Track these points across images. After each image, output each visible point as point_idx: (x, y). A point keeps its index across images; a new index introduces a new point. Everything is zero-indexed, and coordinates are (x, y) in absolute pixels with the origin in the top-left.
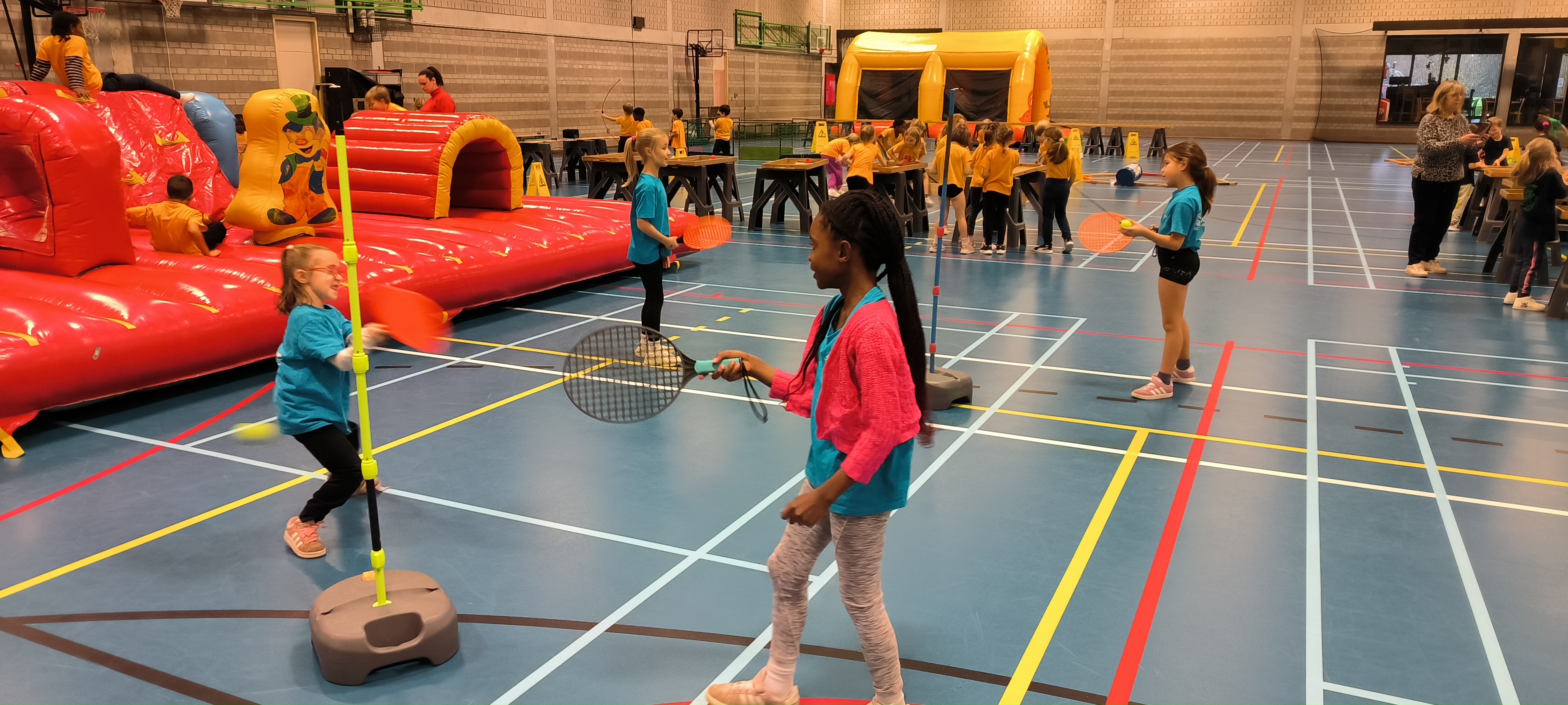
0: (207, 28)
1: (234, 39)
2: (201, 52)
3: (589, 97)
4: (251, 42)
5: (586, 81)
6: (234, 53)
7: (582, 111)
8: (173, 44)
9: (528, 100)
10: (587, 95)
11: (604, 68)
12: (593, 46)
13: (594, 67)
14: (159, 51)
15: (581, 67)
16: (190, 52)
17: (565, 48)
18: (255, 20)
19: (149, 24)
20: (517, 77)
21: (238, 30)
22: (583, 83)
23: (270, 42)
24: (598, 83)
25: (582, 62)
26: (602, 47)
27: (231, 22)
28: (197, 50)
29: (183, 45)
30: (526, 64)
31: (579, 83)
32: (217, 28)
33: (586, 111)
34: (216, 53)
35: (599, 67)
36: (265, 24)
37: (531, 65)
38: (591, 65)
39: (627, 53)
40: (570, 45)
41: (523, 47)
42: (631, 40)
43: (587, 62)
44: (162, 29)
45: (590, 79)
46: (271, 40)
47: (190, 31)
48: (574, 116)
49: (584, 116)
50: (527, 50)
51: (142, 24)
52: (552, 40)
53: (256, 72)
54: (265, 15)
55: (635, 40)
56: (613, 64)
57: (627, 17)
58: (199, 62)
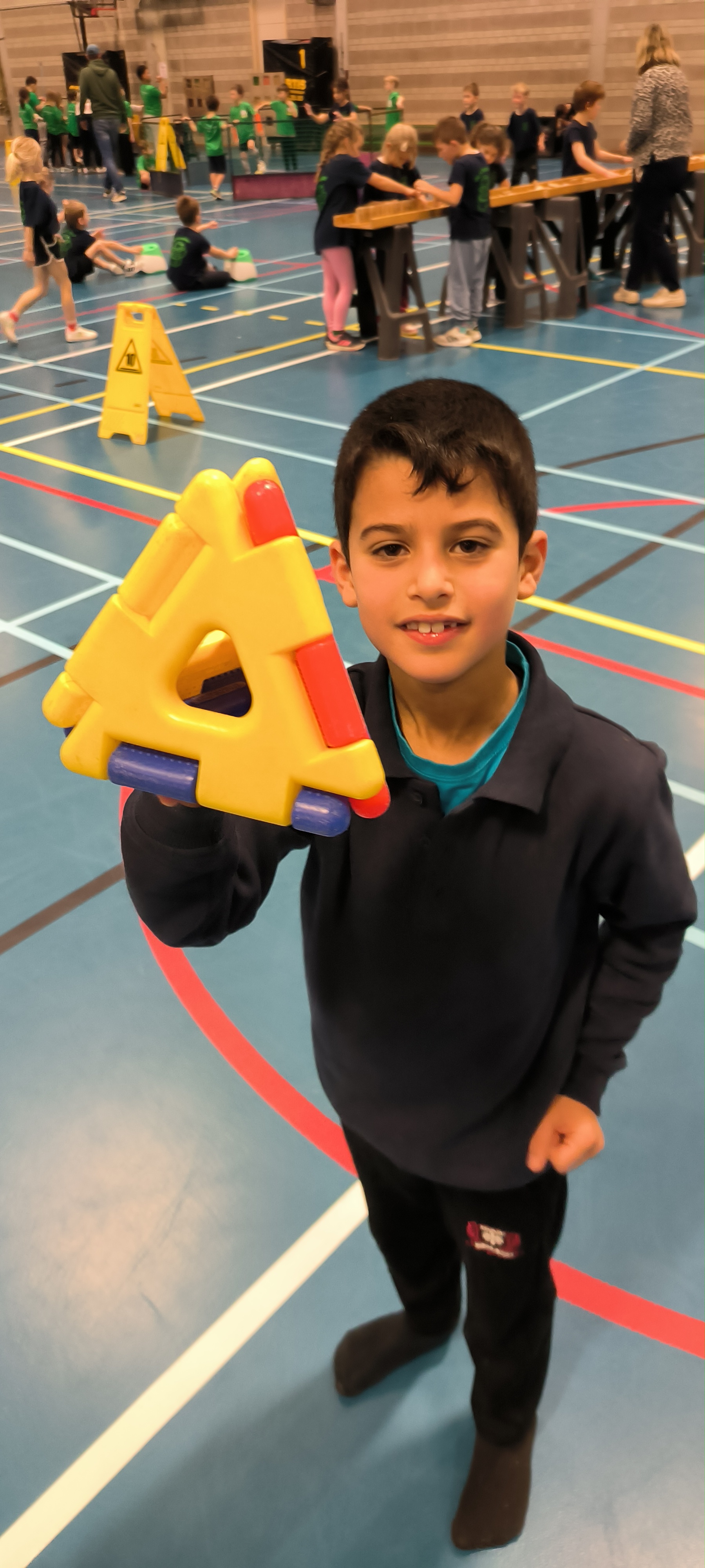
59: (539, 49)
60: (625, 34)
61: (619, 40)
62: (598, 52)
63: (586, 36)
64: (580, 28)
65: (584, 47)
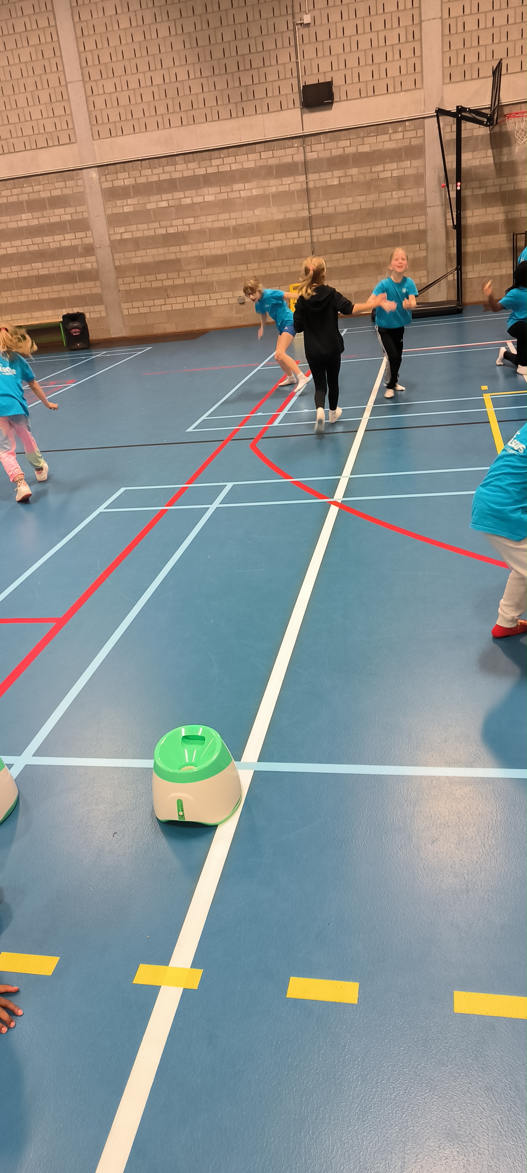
3: (186, 251)
5: (177, 226)
7: (176, 275)
9: (53, 271)
10: (184, 248)
11: (224, 196)
12: (191, 165)
13: (199, 199)
15: (164, 204)
17: (124, 179)
20: (29, 241)
22: (171, 230)
24: (209, 225)
25: (165, 196)
26: (215, 162)
30: (43, 221)
31: (163, 231)
33: (181, 274)
35: (209, 198)
37: (53, 220)
38: (187, 198)
39: (288, 160)
40: (136, 173)
41: (33, 196)
42: (299, 132)
43: (180, 195)
45: (191, 220)
48: (155, 284)
49: (179, 282)
50: (44, 199)
52: (94, 174)
55: (308, 130)
56: (248, 186)
57: (286, 89)
59: (42, 256)
60: (126, 236)
61: (123, 241)
62: (104, 253)
63: (87, 241)
64: (79, 235)
65: (89, 250)
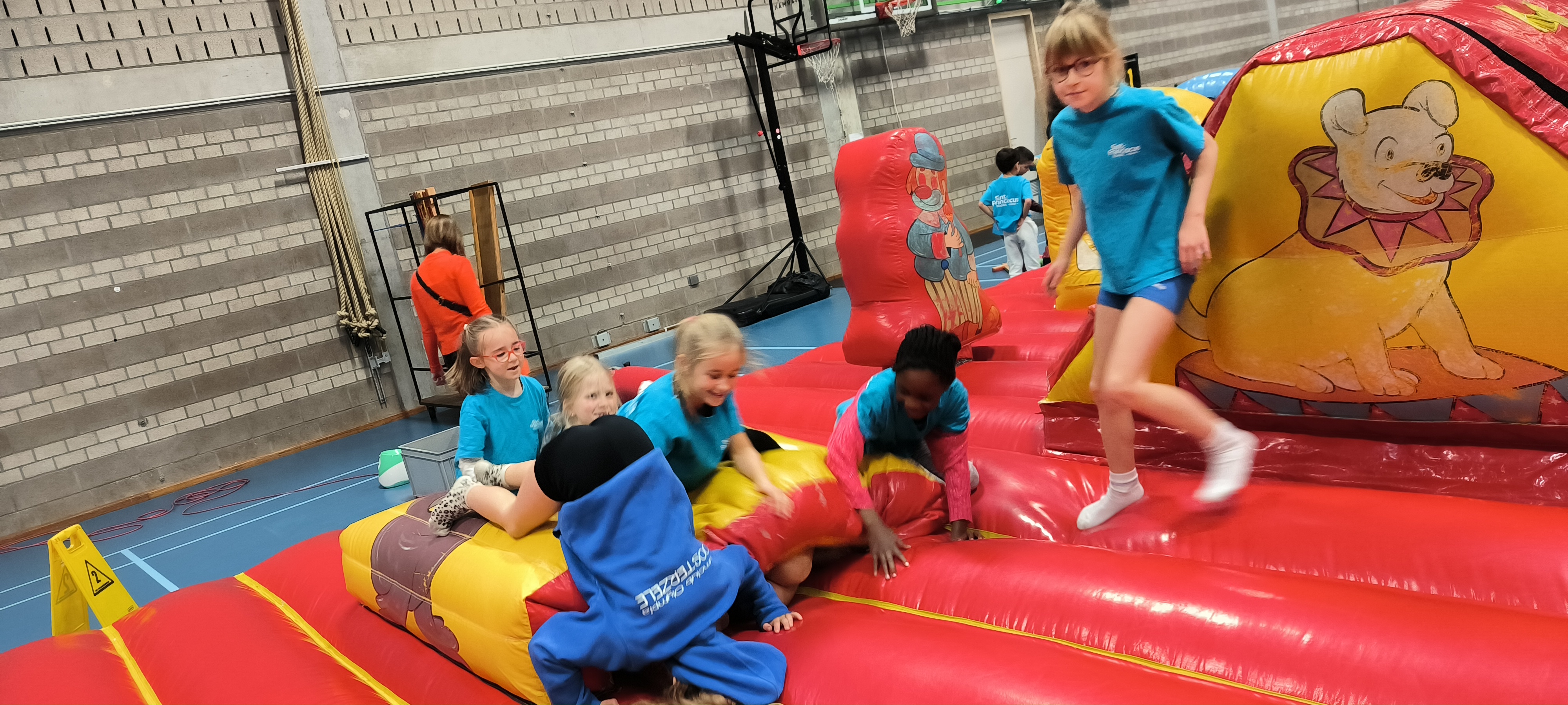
0: (926, 46)
1: (953, 55)
2: (924, 80)
4: (971, 55)
6: (956, 74)
8: (896, 76)
14: (882, 87)
16: (913, 82)
18: (971, 25)
19: (870, 55)
21: (956, 42)
23: (987, 51)
27: (948, 33)
28: (917, 78)
29: (906, 74)
32: (935, 45)
34: (935, 78)
36: (981, 28)
44: (882, 58)
46: (989, 48)
47: (909, 54)
51: (863, 56)
53: (980, 93)
54: (979, 17)
58: (923, 92)
